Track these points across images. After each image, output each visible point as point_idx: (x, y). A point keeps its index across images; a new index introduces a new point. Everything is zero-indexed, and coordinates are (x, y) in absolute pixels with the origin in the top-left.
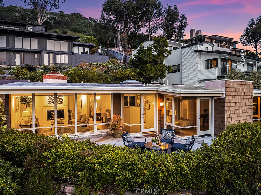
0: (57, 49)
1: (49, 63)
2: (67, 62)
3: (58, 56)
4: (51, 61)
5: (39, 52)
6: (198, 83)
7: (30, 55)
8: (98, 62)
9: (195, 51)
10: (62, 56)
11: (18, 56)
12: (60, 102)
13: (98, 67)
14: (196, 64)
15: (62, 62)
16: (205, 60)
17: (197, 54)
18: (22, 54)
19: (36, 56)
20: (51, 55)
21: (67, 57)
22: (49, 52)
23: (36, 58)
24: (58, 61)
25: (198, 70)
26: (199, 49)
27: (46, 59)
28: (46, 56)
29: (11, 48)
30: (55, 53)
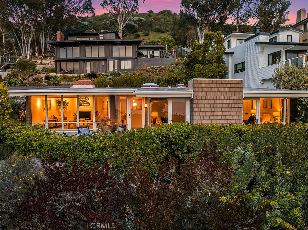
0: (122, 54)
1: (114, 69)
2: (130, 67)
3: (122, 62)
4: (116, 68)
5: (105, 60)
6: (260, 83)
7: (98, 63)
8: (161, 65)
9: (257, 43)
10: (126, 62)
11: (88, 64)
12: (87, 105)
13: (159, 70)
14: (257, 60)
15: (126, 67)
16: (269, 55)
17: (259, 48)
18: (92, 62)
19: (103, 64)
20: (116, 61)
21: (130, 62)
22: (114, 59)
23: (104, 65)
24: (122, 67)
25: (260, 67)
26: (261, 41)
27: (112, 66)
28: (111, 63)
29: (83, 58)
30: (119, 59)
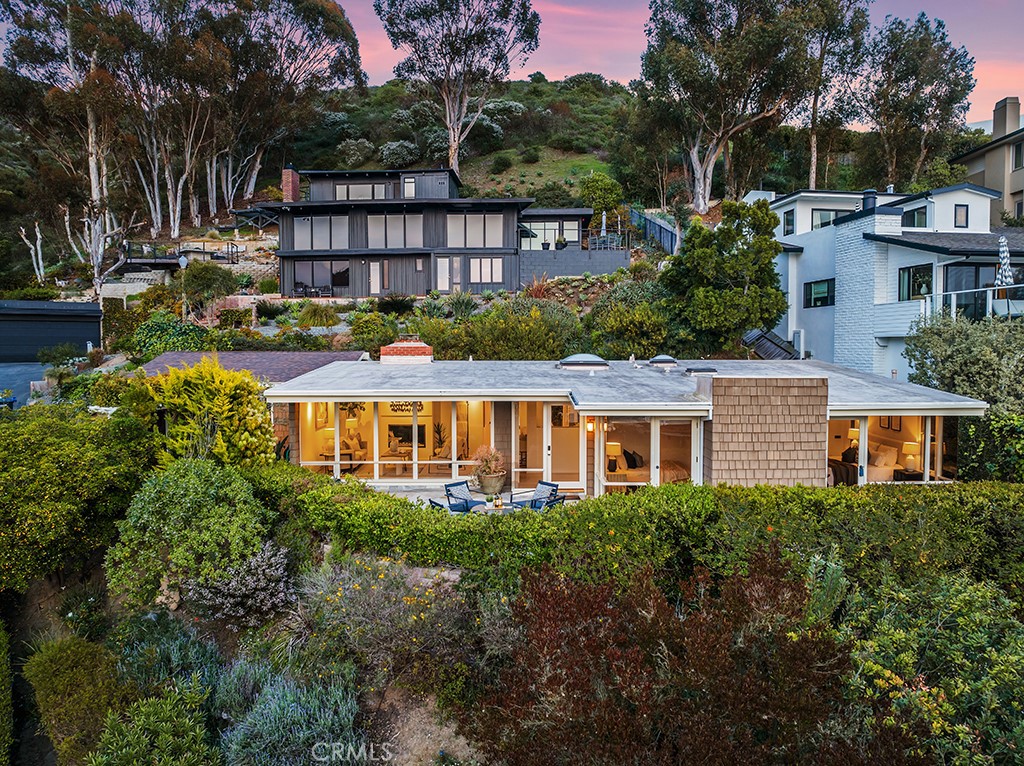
0: (475, 242)
1: (451, 283)
2: (498, 278)
3: (474, 263)
4: (457, 279)
5: (424, 255)
6: (876, 346)
7: (404, 265)
8: (588, 273)
9: (867, 236)
10: (486, 262)
11: (375, 267)
13: (584, 289)
14: (869, 281)
15: (486, 279)
16: (900, 269)
17: (872, 247)
18: (386, 262)
19: (420, 267)
20: (457, 261)
21: (498, 263)
22: (450, 253)
23: (420, 271)
24: (475, 278)
25: (876, 303)
26: (879, 231)
27: (444, 275)
28: (443, 264)
29: (359, 250)
30: (467, 254)
